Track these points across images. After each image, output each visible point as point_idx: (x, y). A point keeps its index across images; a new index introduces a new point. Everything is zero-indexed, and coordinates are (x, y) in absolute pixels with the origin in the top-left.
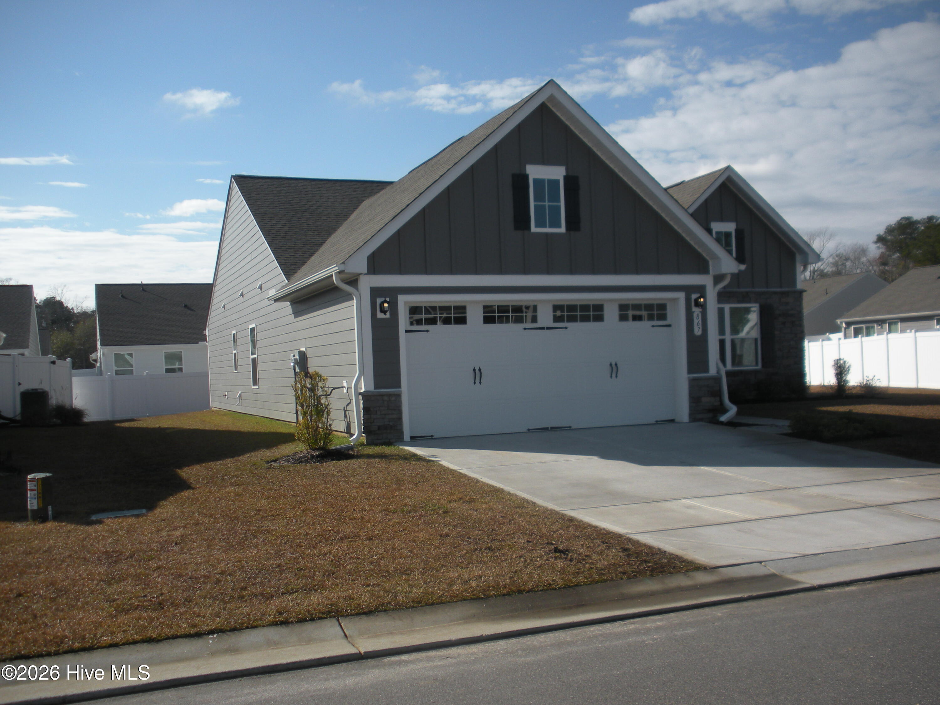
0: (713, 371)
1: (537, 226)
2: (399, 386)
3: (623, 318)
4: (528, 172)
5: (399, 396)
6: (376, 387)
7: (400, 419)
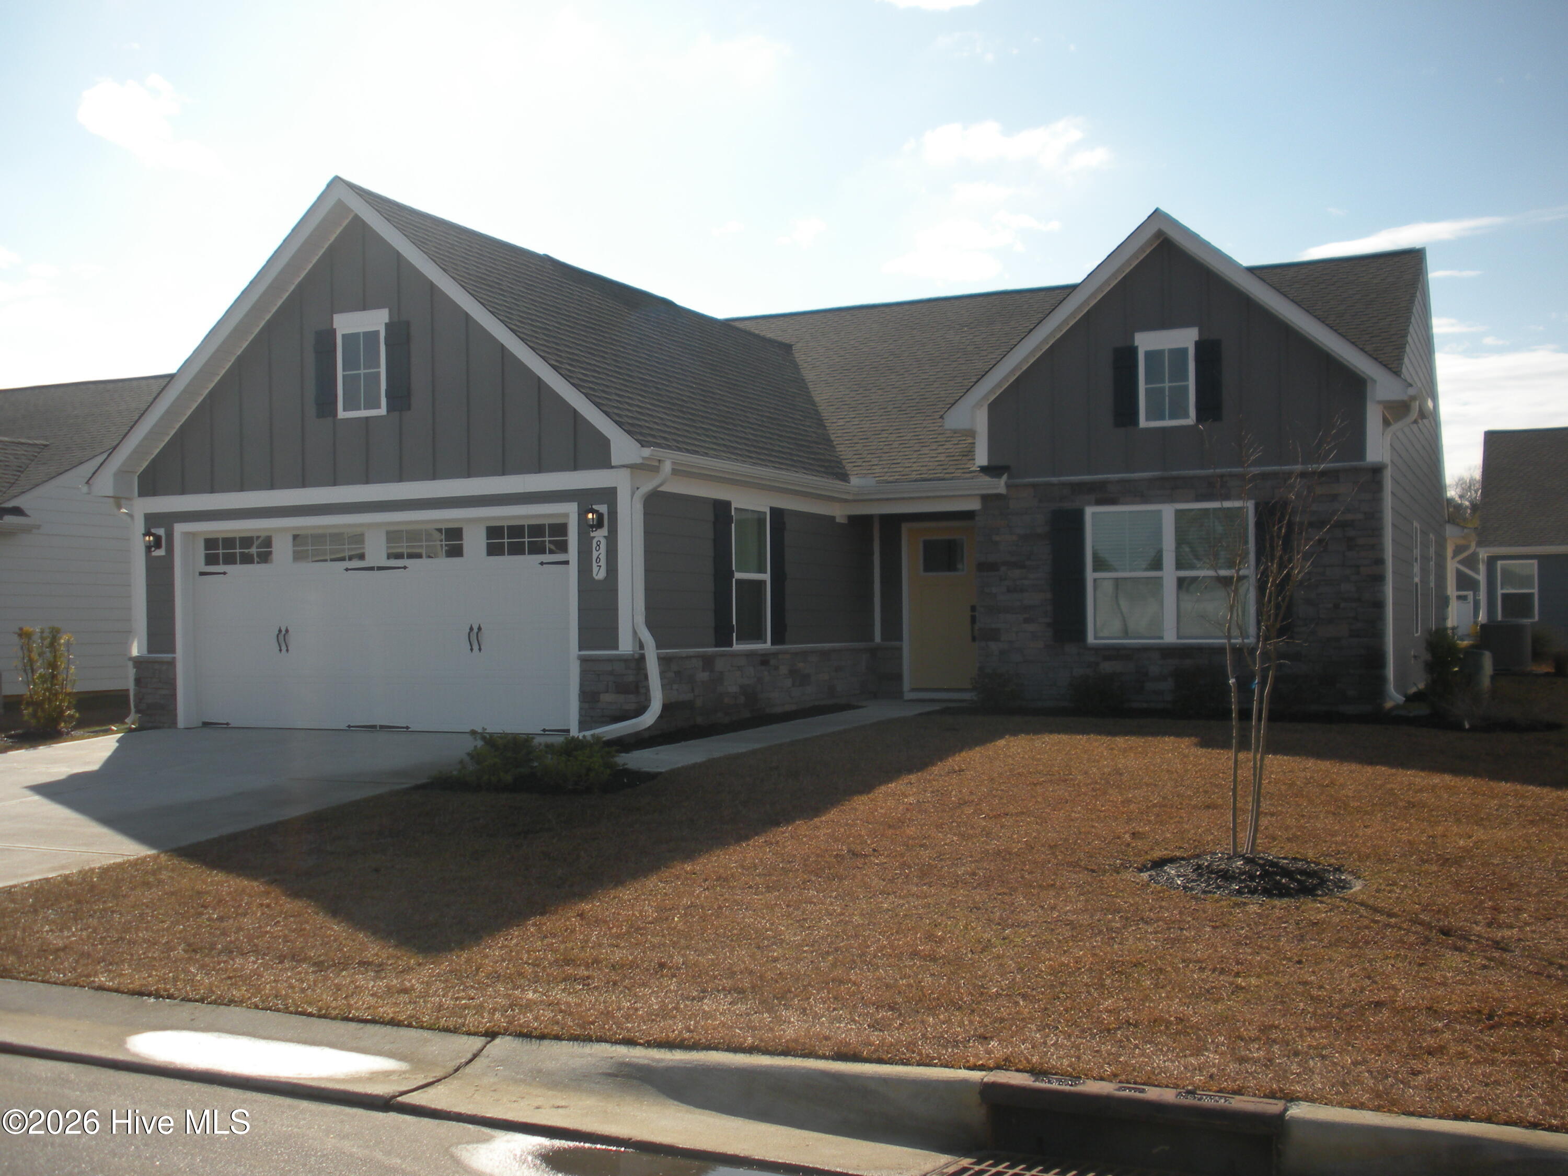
0: (626, 646)
1: (345, 409)
2: (173, 650)
3: (494, 550)
4: (335, 325)
5: (172, 664)
6: (149, 651)
7: (174, 696)
